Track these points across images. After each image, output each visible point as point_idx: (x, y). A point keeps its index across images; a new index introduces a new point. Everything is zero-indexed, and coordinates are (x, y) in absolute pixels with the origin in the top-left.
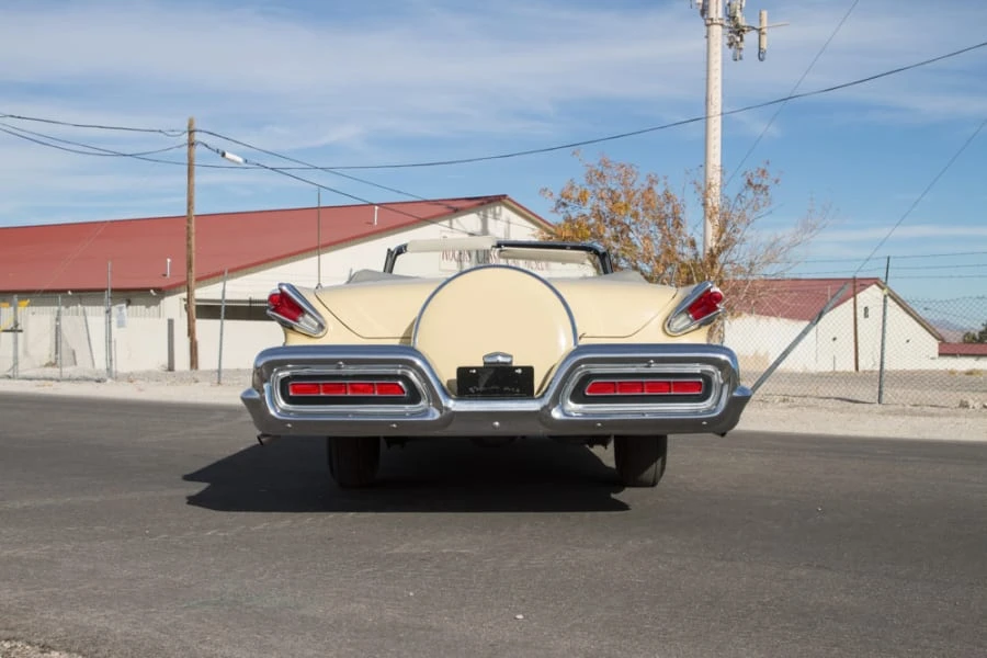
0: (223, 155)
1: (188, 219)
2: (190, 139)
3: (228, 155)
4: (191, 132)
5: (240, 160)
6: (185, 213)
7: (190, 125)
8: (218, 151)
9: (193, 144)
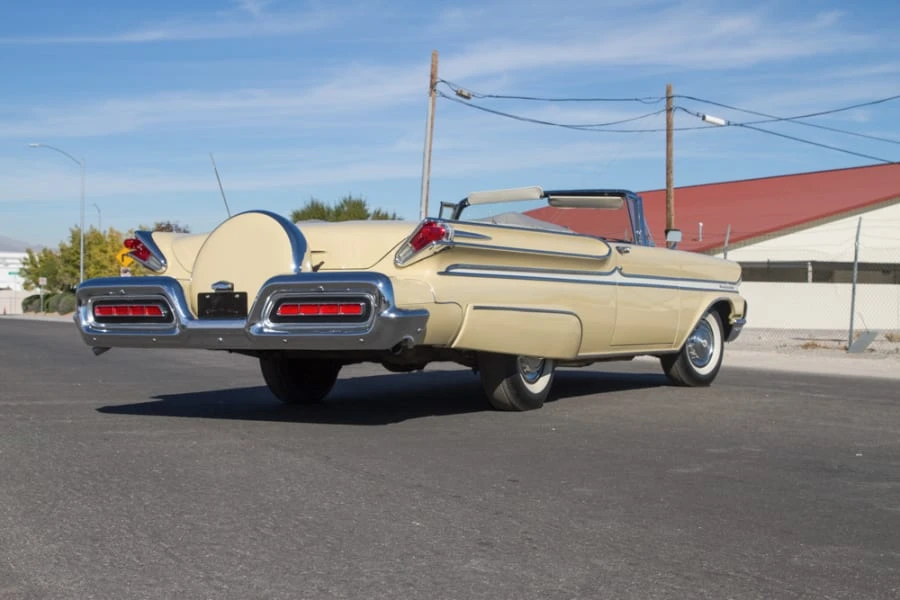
0: (704, 118)
1: (667, 191)
2: (668, 104)
3: (708, 118)
4: (669, 98)
5: (721, 121)
6: (664, 187)
7: (668, 90)
9: (671, 109)
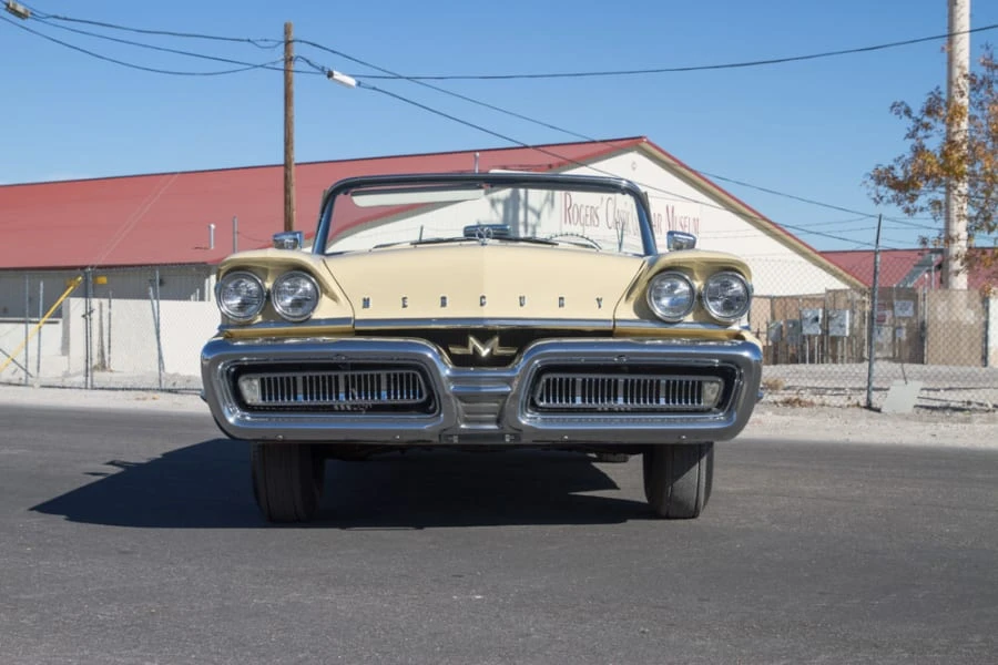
0: (330, 75)
1: (285, 167)
2: (287, 53)
3: (338, 75)
4: (288, 43)
5: (352, 81)
8: (323, 69)
9: (291, 59)
